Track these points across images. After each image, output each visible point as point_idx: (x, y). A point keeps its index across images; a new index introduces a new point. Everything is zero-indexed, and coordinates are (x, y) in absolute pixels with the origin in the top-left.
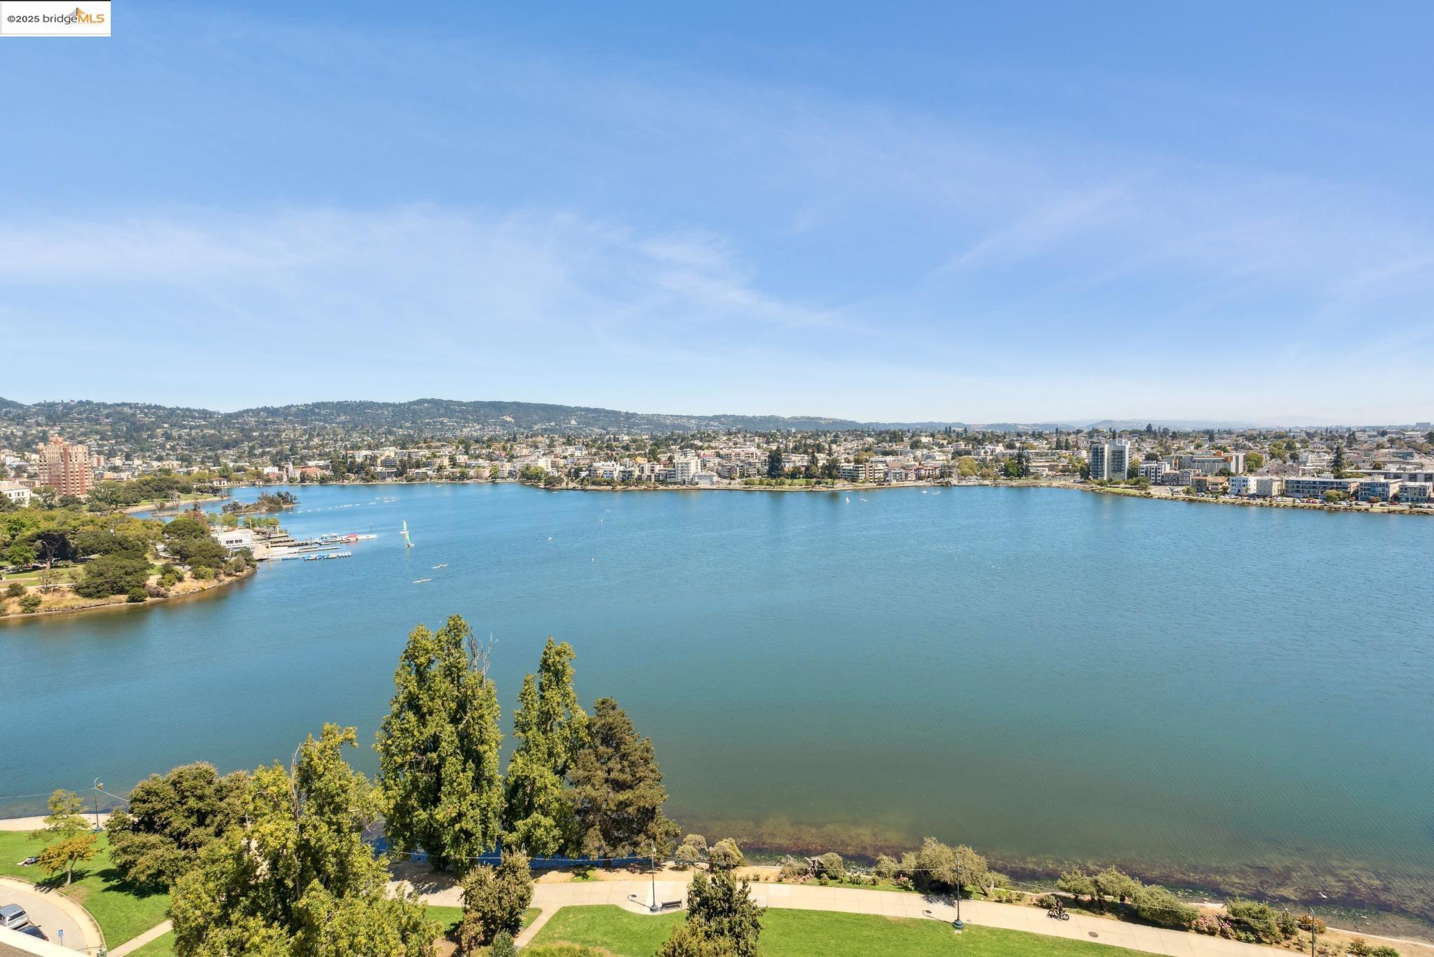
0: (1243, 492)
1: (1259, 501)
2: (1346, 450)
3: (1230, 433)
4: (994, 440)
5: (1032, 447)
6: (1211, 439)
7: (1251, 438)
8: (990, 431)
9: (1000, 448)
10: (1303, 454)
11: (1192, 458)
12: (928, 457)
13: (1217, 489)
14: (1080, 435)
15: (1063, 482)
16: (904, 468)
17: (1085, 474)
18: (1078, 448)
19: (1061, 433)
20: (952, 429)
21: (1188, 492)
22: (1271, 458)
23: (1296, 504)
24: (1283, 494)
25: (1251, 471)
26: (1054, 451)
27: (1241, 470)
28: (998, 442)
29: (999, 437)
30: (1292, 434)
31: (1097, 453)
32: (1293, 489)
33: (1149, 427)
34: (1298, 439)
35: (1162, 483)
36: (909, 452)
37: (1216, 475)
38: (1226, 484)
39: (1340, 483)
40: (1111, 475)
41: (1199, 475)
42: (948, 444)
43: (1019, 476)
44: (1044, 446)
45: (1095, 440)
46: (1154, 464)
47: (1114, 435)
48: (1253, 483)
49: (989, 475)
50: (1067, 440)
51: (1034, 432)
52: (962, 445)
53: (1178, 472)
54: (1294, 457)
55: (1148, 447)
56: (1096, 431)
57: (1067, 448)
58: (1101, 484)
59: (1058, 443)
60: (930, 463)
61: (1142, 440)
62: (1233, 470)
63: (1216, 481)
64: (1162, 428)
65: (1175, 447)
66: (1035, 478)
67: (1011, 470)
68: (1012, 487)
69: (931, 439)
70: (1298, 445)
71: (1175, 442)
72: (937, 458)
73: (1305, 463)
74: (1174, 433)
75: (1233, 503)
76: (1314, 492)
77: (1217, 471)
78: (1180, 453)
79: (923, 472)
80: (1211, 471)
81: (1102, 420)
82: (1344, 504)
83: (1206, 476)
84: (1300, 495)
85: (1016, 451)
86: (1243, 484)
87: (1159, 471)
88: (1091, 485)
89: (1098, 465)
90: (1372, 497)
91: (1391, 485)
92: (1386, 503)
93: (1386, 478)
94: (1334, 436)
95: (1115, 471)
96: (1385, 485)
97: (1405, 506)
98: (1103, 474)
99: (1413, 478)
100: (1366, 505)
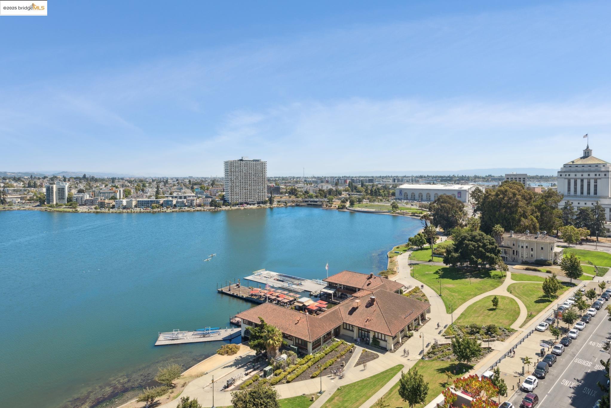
0: (120, 207)
1: (127, 210)
2: (163, 187)
3: (122, 179)
5: (12, 186)
7: (130, 182)
10: (148, 189)
11: (100, 191)
13: (110, 206)
14: (45, 179)
15: (28, 207)
17: (42, 201)
18: (42, 187)
19: (34, 178)
21: (96, 208)
22: (136, 191)
23: (141, 211)
24: (136, 206)
25: (125, 197)
26: (26, 189)
27: (122, 197)
30: (146, 180)
31: (50, 190)
32: (140, 204)
33: (85, 176)
34: (148, 182)
35: (84, 204)
37: (110, 199)
38: (114, 203)
39: (157, 201)
40: (58, 201)
41: (102, 200)
44: (20, 185)
45: (53, 182)
46: (81, 195)
47: (65, 180)
48: (124, 202)
50: (36, 182)
51: (16, 177)
53: (92, 198)
55: (81, 186)
56: (56, 177)
57: (35, 187)
58: (51, 207)
59: (30, 183)
61: (79, 182)
62: (118, 197)
63: (109, 202)
64: (91, 176)
65: (95, 186)
66: (9, 205)
70: (147, 185)
71: (96, 183)
73: (147, 192)
74: (96, 179)
75: (116, 212)
76: (148, 205)
77: (111, 197)
78: (96, 189)
80: (108, 197)
82: (158, 209)
83: (105, 200)
84: (143, 207)
86: (121, 203)
87: (83, 198)
88: (45, 208)
89: (50, 196)
90: (168, 206)
91: (174, 201)
92: (172, 208)
93: (172, 198)
94: (161, 181)
95: (59, 199)
96: (172, 201)
97: (177, 209)
98: (53, 201)
99: (181, 198)
100: (165, 209)
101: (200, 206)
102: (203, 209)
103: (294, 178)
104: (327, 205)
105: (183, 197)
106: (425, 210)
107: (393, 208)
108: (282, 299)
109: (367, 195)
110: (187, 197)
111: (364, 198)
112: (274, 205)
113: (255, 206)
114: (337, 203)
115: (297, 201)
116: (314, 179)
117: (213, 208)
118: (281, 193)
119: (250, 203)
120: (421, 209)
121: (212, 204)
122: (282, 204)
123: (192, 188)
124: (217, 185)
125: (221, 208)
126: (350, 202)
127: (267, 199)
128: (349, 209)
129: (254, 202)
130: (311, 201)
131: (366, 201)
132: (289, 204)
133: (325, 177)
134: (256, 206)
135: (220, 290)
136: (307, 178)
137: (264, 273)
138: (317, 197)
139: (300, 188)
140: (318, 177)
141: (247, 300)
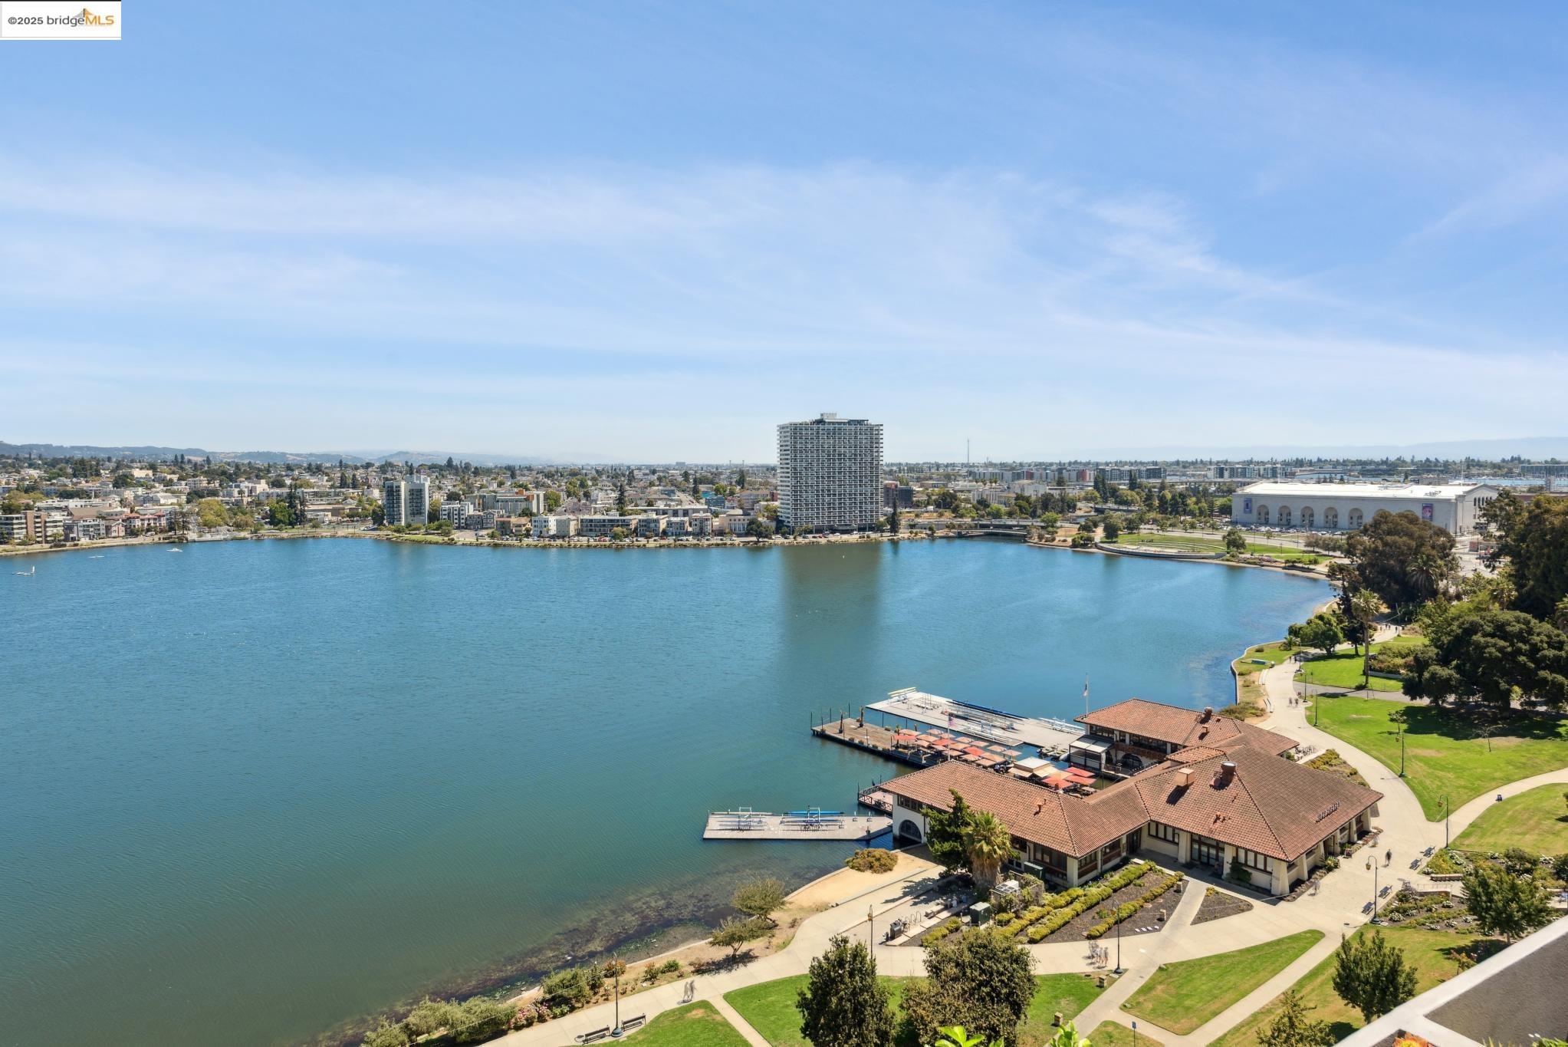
0: (544, 534)
1: (559, 542)
2: (627, 488)
3: (530, 469)
4: (252, 475)
5: (309, 485)
6: (513, 476)
7: (549, 475)
8: (246, 462)
9: (262, 487)
10: (595, 493)
11: (495, 496)
12: (146, 500)
13: (520, 531)
14: (370, 469)
15: (351, 530)
16: (103, 518)
17: (378, 518)
18: (369, 487)
19: (346, 466)
20: (186, 458)
21: (492, 536)
22: (568, 496)
23: (590, 543)
24: (579, 534)
25: (550, 511)
26: (338, 490)
27: (541, 509)
28: (259, 477)
29: (259, 470)
30: (584, 471)
31: (392, 493)
32: (588, 528)
33: (450, 461)
34: (590, 477)
35: (467, 527)
36: (111, 492)
37: (520, 516)
38: (529, 526)
39: (624, 520)
40: (410, 519)
41: (502, 516)
42: (179, 479)
43: (292, 524)
44: (325, 483)
45: (388, 476)
46: (456, 505)
47: (410, 470)
48: (552, 521)
49: (247, 524)
50: (354, 476)
51: (310, 465)
52: (203, 482)
53: (481, 513)
54: (587, 495)
55: (449, 484)
56: (390, 465)
57: (355, 487)
58: (398, 531)
59: (343, 478)
60: (150, 509)
61: (443, 476)
62: (535, 510)
63: (519, 523)
64: (464, 462)
65: (478, 484)
66: (314, 526)
67: (279, 516)
68: (282, 539)
69: (150, 473)
70: (590, 483)
71: (477, 479)
72: (162, 501)
73: (596, 501)
74: (476, 468)
75: (536, 546)
76: (604, 530)
77: (519, 511)
78: (483, 492)
79: (138, 523)
80: (514, 512)
81: (395, 452)
82: (627, 540)
83: (509, 517)
84: (593, 534)
85: (286, 490)
86: (544, 524)
87: (461, 512)
88: (385, 533)
89: (393, 507)
90: (647, 533)
91: (661, 522)
92: (656, 538)
93: (657, 514)
94: (617, 474)
95: (413, 514)
96: (657, 521)
97: (670, 540)
98: (400, 518)
99: (675, 513)
100: (643, 541)
101: (721, 533)
102: (729, 542)
103: (938, 466)
104: (1040, 537)
105: (681, 513)
106: (1326, 553)
107: (1228, 548)
108: (977, 758)
109: (1149, 511)
110: (690, 512)
111: (1142, 520)
112: (902, 535)
113: (854, 537)
114: (1067, 532)
115: (960, 526)
116: (990, 470)
117: (754, 539)
118: (917, 505)
119: (840, 528)
120: (1313, 552)
121: (752, 529)
122: (922, 533)
123: (695, 491)
124: (751, 484)
125: (771, 538)
126: (1105, 529)
127: (882, 519)
128: (1102, 548)
129: (850, 525)
130: (996, 527)
131: (1149, 527)
132: (939, 533)
133: (1021, 465)
134: (858, 536)
135: (818, 729)
136: (973, 466)
137: (915, 696)
138: (1010, 514)
139: (962, 491)
140: (1003, 465)
141: (887, 756)
